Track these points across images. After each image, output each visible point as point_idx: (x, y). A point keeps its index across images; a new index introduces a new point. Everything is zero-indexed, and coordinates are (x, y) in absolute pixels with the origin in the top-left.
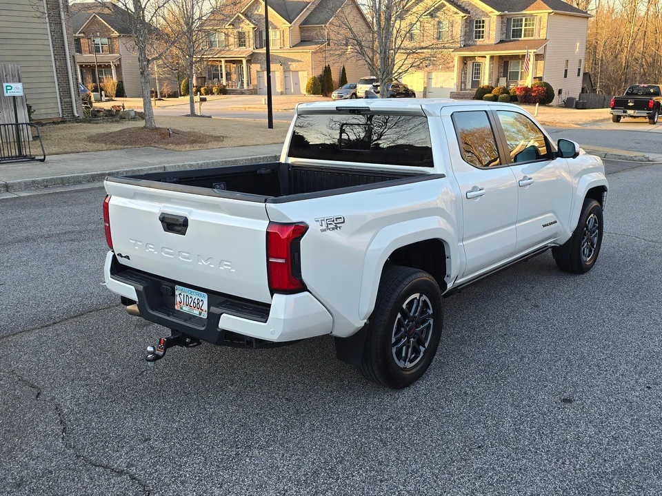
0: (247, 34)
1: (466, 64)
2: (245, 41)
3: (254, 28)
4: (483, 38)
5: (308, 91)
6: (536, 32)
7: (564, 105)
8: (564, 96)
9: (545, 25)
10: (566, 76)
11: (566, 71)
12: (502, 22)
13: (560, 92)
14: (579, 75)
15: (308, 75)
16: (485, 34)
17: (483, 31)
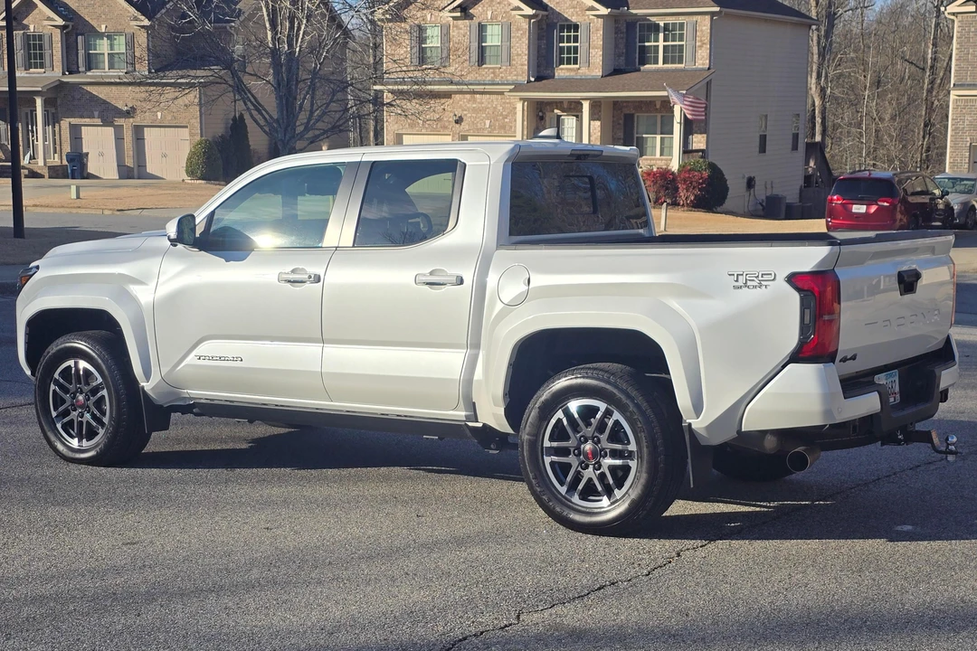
0: (46, 39)
1: (542, 118)
2: (41, 56)
3: (63, 28)
4: (576, 63)
5: (191, 172)
6: (687, 54)
7: (762, 213)
8: (761, 192)
9: (707, 39)
10: (763, 149)
11: (763, 139)
12: (617, 31)
13: (750, 183)
14: (795, 147)
15: (191, 134)
16: (581, 55)
17: (576, 48)
